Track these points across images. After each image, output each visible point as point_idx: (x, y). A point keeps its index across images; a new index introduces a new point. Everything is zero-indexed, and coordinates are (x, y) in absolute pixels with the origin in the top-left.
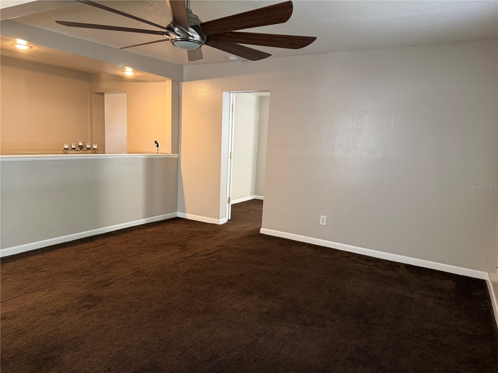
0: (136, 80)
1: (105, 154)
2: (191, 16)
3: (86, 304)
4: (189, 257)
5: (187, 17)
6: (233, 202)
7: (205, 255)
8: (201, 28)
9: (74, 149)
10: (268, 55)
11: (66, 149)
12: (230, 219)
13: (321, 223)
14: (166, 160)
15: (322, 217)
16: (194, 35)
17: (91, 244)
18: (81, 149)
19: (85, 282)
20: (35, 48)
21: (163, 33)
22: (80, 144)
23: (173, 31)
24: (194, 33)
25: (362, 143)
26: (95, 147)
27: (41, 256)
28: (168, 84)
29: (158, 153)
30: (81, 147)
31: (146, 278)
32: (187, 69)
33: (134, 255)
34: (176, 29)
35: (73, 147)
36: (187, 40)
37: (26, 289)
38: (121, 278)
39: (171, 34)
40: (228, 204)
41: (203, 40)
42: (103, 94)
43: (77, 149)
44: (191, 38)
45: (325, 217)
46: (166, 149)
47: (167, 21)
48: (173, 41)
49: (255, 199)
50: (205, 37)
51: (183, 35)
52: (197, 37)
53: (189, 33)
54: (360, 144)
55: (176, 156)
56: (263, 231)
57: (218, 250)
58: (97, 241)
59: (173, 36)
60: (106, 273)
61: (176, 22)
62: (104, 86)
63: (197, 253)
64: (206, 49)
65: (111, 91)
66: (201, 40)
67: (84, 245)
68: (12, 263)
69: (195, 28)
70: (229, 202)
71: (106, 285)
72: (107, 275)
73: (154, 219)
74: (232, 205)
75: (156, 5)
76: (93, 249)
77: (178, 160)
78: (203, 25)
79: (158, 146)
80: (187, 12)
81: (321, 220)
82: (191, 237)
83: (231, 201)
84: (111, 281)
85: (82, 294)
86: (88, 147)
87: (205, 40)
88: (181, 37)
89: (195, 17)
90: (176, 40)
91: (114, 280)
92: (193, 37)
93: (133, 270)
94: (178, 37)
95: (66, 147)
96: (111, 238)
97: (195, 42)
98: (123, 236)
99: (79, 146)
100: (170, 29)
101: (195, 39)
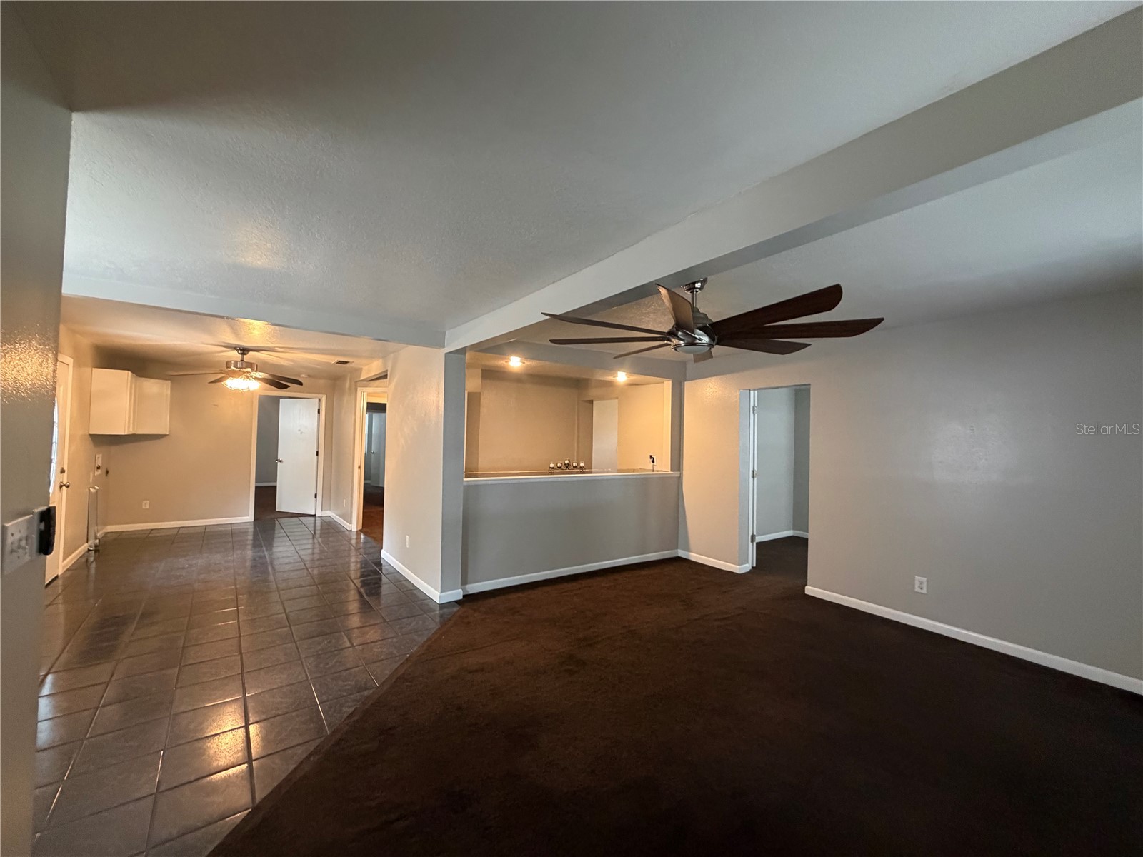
0: (632, 384)
1: (591, 473)
2: (698, 315)
3: (567, 667)
4: (696, 620)
5: (693, 318)
7: (719, 620)
8: (711, 330)
9: (560, 468)
10: (808, 345)
11: (553, 468)
12: (754, 565)
13: (917, 589)
14: (663, 479)
15: (918, 578)
16: (701, 337)
19: (566, 637)
20: (528, 363)
21: (663, 339)
22: (567, 462)
23: (676, 336)
24: (701, 335)
25: (986, 460)
26: (582, 465)
28: (668, 385)
29: (653, 471)
30: (567, 466)
31: (638, 642)
32: (691, 366)
33: (624, 607)
34: (680, 333)
35: (559, 465)
36: (693, 344)
37: (504, 636)
38: (609, 638)
39: (673, 339)
40: (750, 544)
41: (714, 342)
42: (591, 402)
43: (563, 468)
44: (697, 341)
45: (924, 579)
46: (664, 466)
47: (666, 324)
48: (676, 347)
49: (793, 536)
50: (716, 337)
51: (688, 339)
52: (706, 339)
53: (696, 336)
54: (983, 461)
55: (677, 474)
56: (810, 590)
57: (739, 615)
59: (675, 341)
60: (590, 628)
61: (679, 326)
62: (592, 393)
63: (706, 615)
64: (718, 349)
65: (601, 398)
66: (710, 341)
68: (492, 600)
69: (704, 329)
70: (753, 541)
71: (590, 646)
72: (592, 630)
73: (648, 557)
74: (757, 544)
75: (654, 306)
76: (577, 592)
77: (680, 479)
78: (714, 325)
79: (653, 462)
80: (693, 311)
81: (917, 584)
82: (698, 589)
83: (757, 538)
84: (596, 640)
85: (563, 652)
86: (574, 465)
87: (716, 340)
88: (686, 341)
89: (702, 316)
90: (680, 345)
91: (600, 639)
92: (701, 340)
93: (623, 628)
94: (681, 342)
95: (552, 466)
96: (598, 579)
97: (703, 345)
99: (565, 464)
100: (672, 334)
101: (703, 341)
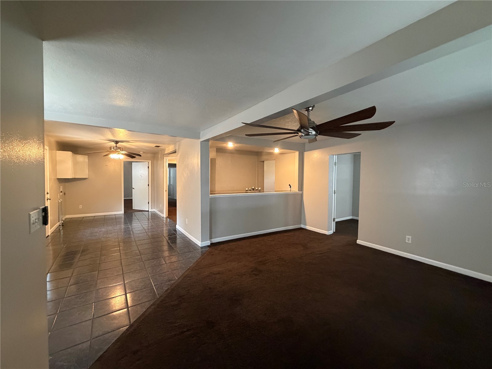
0: (281, 154)
1: (264, 192)
2: (310, 122)
3: (254, 273)
4: (309, 254)
5: (308, 123)
6: (337, 220)
7: (319, 254)
8: (316, 128)
10: (360, 134)
11: (247, 190)
12: (335, 231)
13: (407, 241)
14: (295, 195)
15: (407, 236)
16: (312, 132)
17: (257, 239)
18: (253, 190)
19: (254, 261)
21: (295, 133)
22: (253, 188)
23: (301, 132)
26: (260, 189)
27: (234, 243)
29: (290, 191)
30: (253, 189)
31: (284, 263)
32: (307, 145)
33: (278, 248)
34: (302, 130)
35: (250, 189)
37: (228, 260)
38: (272, 261)
39: (299, 133)
40: (333, 222)
41: (317, 134)
42: (263, 162)
43: (251, 190)
44: (310, 134)
45: (410, 237)
46: (295, 189)
47: (296, 127)
48: (301, 137)
49: (352, 219)
50: (319, 132)
51: (306, 133)
52: (314, 133)
53: (310, 131)
55: (301, 192)
56: (359, 242)
57: (327, 252)
58: (259, 238)
59: (300, 134)
60: (264, 257)
61: (302, 127)
62: (264, 157)
63: (314, 252)
64: (319, 137)
65: (268, 160)
67: (253, 240)
69: (313, 128)
71: (264, 264)
72: (264, 258)
74: (336, 222)
75: (291, 118)
76: (258, 242)
77: (302, 195)
78: (318, 126)
79: (291, 187)
80: (308, 120)
81: (407, 239)
82: (310, 241)
83: (336, 220)
84: (266, 262)
85: (253, 267)
86: (256, 189)
87: (318, 133)
88: (305, 134)
89: (312, 122)
90: (302, 136)
92: (312, 133)
93: (278, 257)
94: (303, 134)
95: (247, 189)
97: (313, 135)
98: (273, 236)
100: (299, 130)
101: (313, 134)
